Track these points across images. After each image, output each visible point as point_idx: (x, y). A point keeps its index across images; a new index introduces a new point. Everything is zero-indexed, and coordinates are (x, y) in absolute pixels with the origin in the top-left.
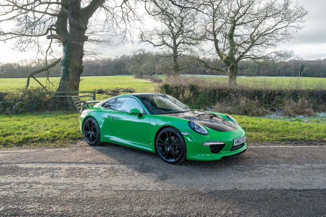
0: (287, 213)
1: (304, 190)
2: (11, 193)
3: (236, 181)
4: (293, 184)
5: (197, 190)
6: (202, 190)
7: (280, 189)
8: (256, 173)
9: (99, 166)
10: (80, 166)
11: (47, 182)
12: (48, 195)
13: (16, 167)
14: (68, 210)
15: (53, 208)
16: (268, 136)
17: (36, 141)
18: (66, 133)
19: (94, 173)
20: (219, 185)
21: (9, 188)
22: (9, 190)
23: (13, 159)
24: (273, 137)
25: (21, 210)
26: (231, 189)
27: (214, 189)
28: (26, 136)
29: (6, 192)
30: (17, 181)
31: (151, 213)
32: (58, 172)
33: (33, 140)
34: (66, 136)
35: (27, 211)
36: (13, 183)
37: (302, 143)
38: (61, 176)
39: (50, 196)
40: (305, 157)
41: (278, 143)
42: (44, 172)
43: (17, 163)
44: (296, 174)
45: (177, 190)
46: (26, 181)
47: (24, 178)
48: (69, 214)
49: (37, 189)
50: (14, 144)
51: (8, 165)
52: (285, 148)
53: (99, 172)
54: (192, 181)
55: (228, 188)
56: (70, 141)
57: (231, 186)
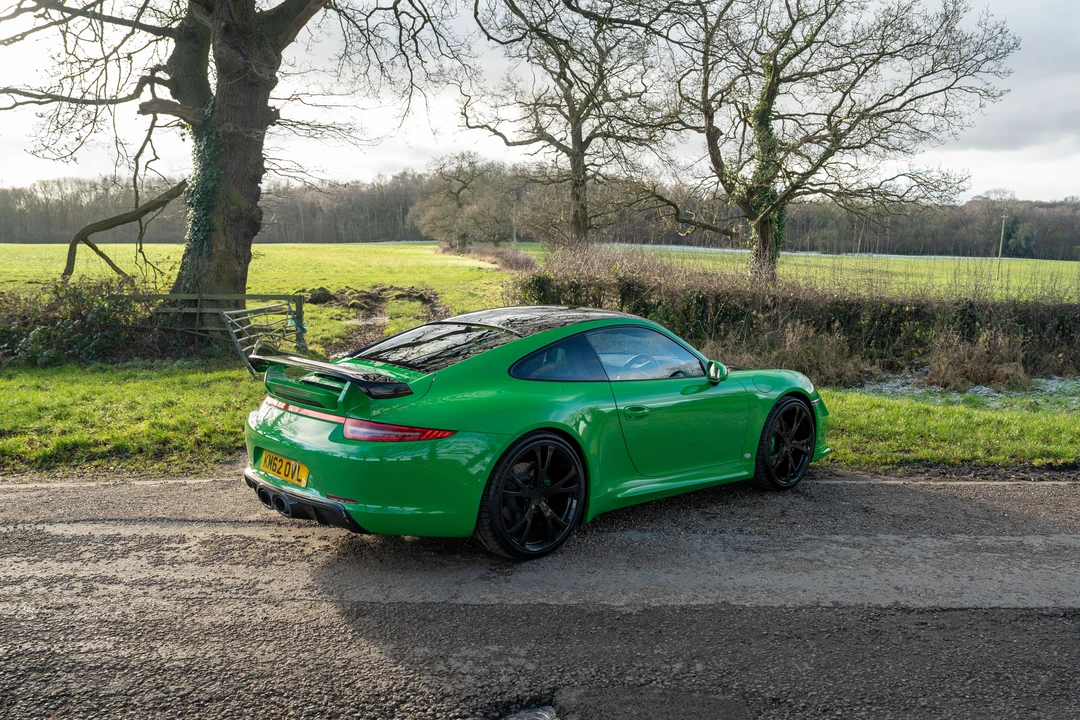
0: (869, 670)
1: (933, 611)
2: (27, 609)
3: (729, 581)
4: (905, 591)
5: (605, 603)
6: (622, 604)
7: (862, 605)
10: (246, 532)
11: (141, 576)
12: (141, 612)
13: (39, 532)
14: (207, 656)
15: (160, 651)
16: (855, 450)
17: (103, 456)
18: (200, 432)
19: (290, 553)
20: (677, 591)
21: (18, 596)
22: (19, 601)
23: (26, 510)
24: (871, 453)
25: (59, 654)
26: (710, 602)
27: (658, 601)
28: (69, 439)
29: (8, 604)
30: (44, 575)
31: (458, 664)
32: (176, 548)
33: (93, 450)
34: (203, 439)
35: (79, 658)
36: (32, 581)
37: (963, 474)
38: (186, 562)
39: (149, 617)
40: (960, 515)
41: (886, 472)
42: (130, 550)
43: (42, 522)
44: (921, 565)
46: (72, 574)
47: (65, 565)
48: (209, 666)
49: (109, 599)
50: (29, 463)
51: (11, 528)
52: (903, 486)
53: (308, 551)
54: (594, 580)
55: (702, 600)
56: (215, 457)
57: (711, 594)
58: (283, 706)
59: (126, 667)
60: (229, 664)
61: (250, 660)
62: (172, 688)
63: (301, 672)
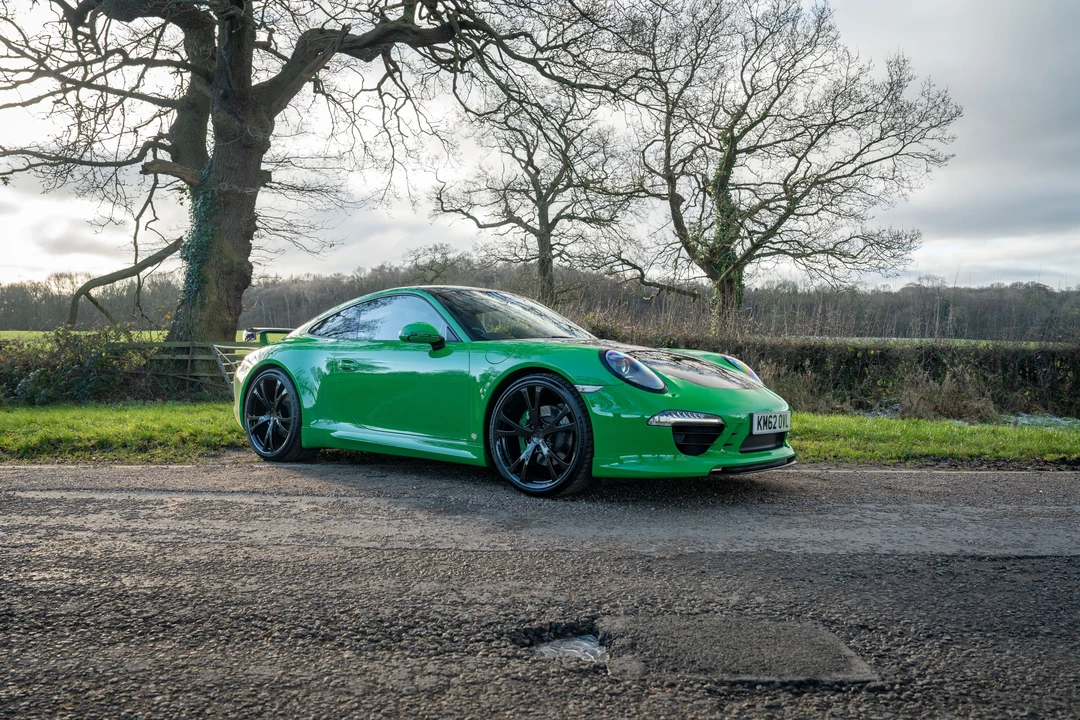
1: (1006, 558)
3: (765, 535)
5: (633, 550)
6: (653, 550)
7: (924, 553)
8: (833, 521)
9: (296, 498)
10: (229, 498)
11: (111, 526)
12: (107, 551)
13: (9, 497)
14: (179, 585)
15: (123, 581)
17: (86, 449)
18: (186, 433)
19: (276, 513)
20: (710, 541)
25: (7, 582)
26: (751, 550)
27: (693, 549)
28: (53, 436)
30: (6, 524)
31: (474, 596)
32: (152, 508)
33: (76, 444)
34: (188, 438)
35: (26, 584)
37: (975, 466)
38: (160, 517)
39: (115, 555)
40: (991, 492)
41: (895, 465)
42: (104, 508)
43: (13, 490)
44: (971, 525)
45: (564, 551)
46: (36, 524)
47: (31, 518)
48: (180, 594)
49: (73, 541)
50: (11, 453)
52: (918, 474)
53: (295, 511)
54: (614, 533)
55: (740, 548)
56: (200, 452)
57: (750, 544)
58: (266, 629)
59: (82, 593)
60: (203, 593)
61: (227, 589)
62: (134, 611)
63: (288, 600)
